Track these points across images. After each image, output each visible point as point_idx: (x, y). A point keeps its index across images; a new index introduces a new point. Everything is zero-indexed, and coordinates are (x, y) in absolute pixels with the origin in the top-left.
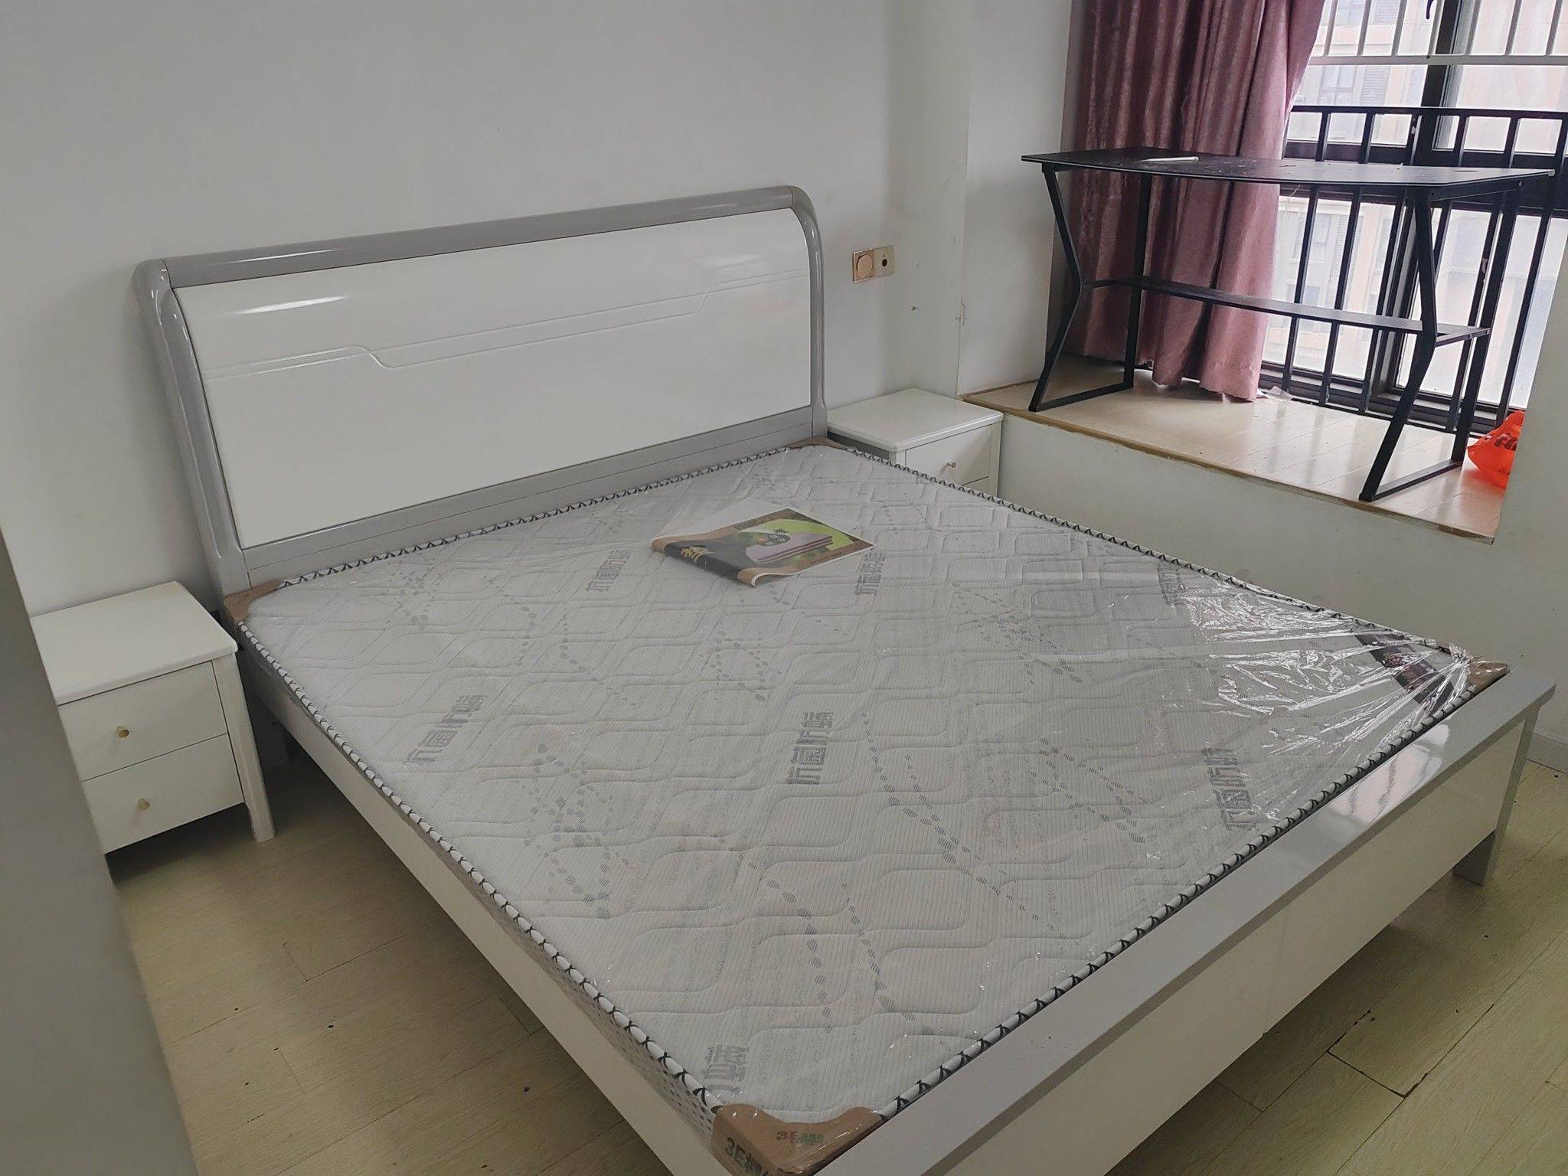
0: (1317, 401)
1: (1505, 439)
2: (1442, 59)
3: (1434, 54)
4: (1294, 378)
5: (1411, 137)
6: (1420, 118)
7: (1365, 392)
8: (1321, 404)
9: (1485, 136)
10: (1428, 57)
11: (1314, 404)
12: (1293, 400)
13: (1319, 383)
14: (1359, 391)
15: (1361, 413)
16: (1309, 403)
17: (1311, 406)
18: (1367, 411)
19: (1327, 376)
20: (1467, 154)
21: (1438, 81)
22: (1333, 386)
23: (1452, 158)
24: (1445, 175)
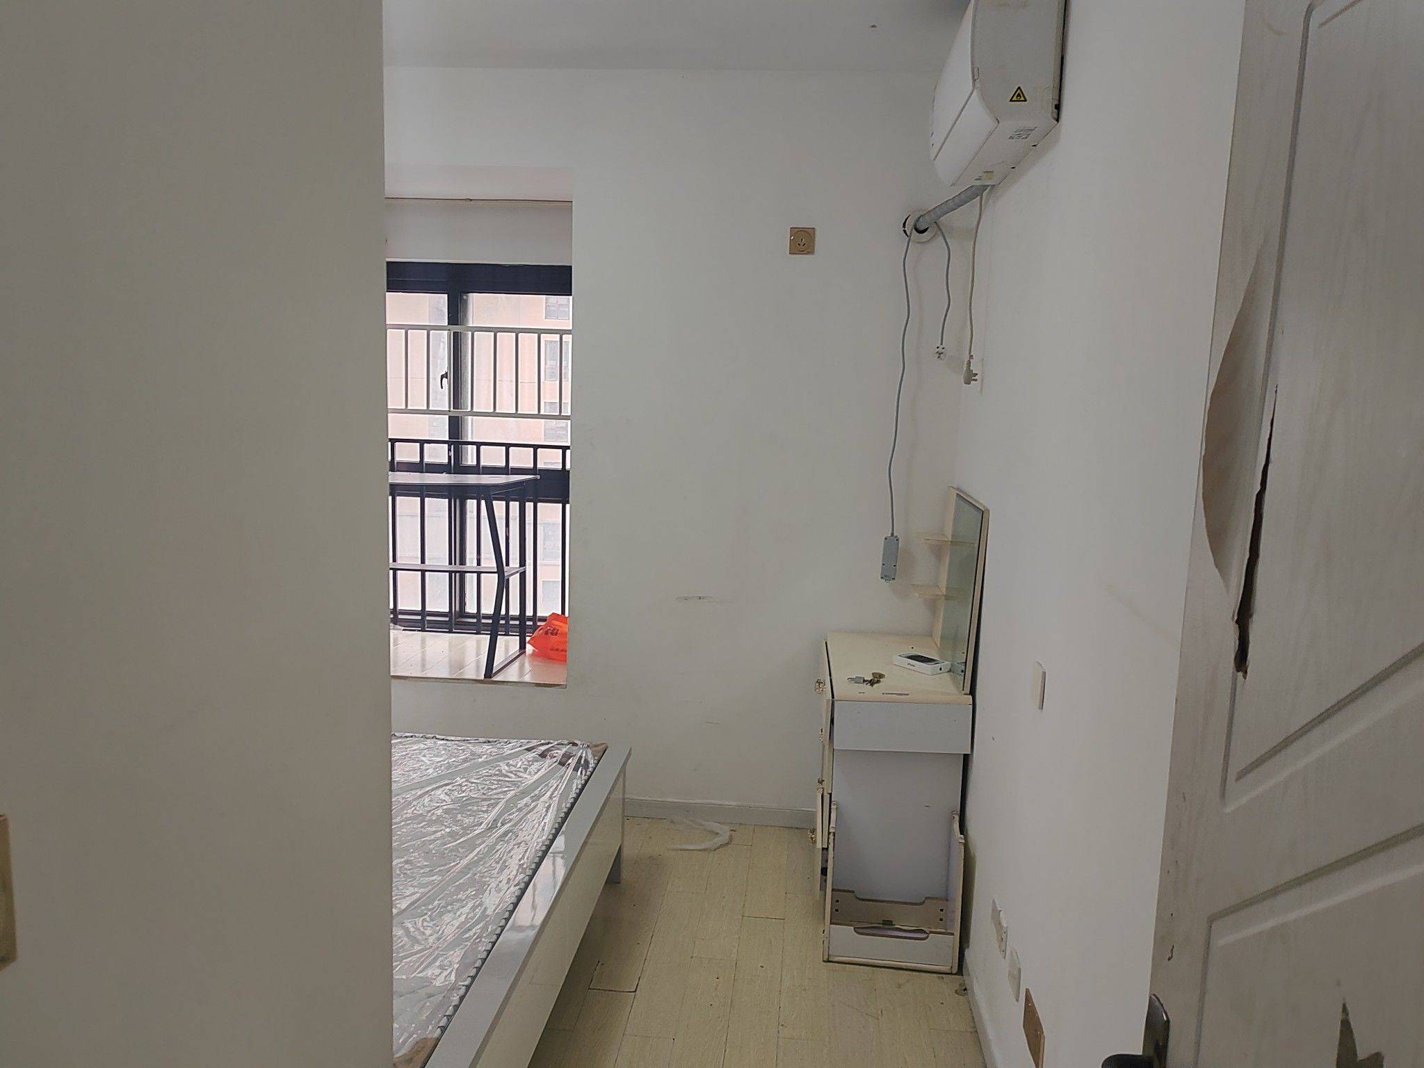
0: (420, 629)
1: (549, 629)
2: (455, 413)
3: (452, 409)
4: (400, 617)
5: (450, 457)
6: (452, 446)
7: (451, 619)
8: (423, 630)
9: (493, 458)
10: (449, 411)
11: (419, 631)
12: (404, 630)
13: (419, 618)
14: (447, 619)
15: (450, 632)
16: (415, 630)
17: (416, 632)
18: (454, 631)
19: (423, 612)
20: (484, 468)
21: (456, 426)
22: (428, 618)
23: (477, 469)
24: (472, 479)
